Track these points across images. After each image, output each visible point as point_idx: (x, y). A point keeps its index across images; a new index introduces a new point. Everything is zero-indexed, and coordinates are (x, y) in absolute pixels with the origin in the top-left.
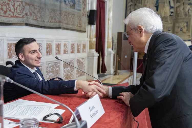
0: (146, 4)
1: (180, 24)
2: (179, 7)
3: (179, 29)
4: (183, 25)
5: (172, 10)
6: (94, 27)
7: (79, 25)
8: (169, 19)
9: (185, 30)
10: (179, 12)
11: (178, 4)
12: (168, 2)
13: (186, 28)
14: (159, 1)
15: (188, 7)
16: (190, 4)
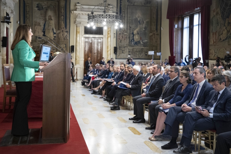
0: (36, 29)
1: (61, 45)
2: (59, 33)
3: (61, 49)
4: (63, 46)
5: (55, 35)
10: (60, 37)
11: (59, 31)
12: (52, 29)
13: (65, 48)
14: (45, 28)
15: (66, 33)
16: (67, 32)
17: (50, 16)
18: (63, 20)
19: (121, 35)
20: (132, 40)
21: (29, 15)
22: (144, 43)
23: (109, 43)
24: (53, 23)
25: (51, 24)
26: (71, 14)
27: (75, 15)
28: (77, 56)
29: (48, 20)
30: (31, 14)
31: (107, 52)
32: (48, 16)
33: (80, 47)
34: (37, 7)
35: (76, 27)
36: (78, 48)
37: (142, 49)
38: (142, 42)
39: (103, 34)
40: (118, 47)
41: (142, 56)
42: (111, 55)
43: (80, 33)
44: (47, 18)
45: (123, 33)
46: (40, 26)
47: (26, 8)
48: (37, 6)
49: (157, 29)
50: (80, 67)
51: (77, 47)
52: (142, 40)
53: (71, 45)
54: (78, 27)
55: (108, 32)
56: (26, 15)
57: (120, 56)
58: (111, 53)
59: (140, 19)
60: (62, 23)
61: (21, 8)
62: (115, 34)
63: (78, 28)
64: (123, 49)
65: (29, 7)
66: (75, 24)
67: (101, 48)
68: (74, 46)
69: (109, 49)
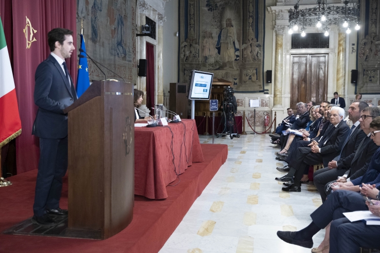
0: (205, 45)
1: (249, 71)
2: (245, 49)
3: (248, 77)
4: (251, 72)
5: (237, 53)
6: (144, 79)
7: (130, 78)
8: (234, 64)
9: (254, 78)
10: (246, 56)
11: (245, 45)
12: (232, 42)
13: (255, 75)
14: (221, 41)
15: (257, 49)
16: (259, 46)
17: (229, 20)
18: (252, 26)
21: (194, 21)
23: (341, 63)
24: (234, 31)
25: (230, 33)
26: (266, 12)
27: (274, 14)
28: (276, 89)
29: (225, 26)
30: (197, 19)
31: (338, 80)
32: (225, 20)
33: (284, 74)
34: (207, 5)
35: (276, 35)
36: (279, 75)
39: (328, 47)
40: (360, 70)
42: (344, 86)
43: (284, 47)
44: (224, 23)
45: (372, 42)
46: (212, 38)
47: (189, 9)
48: (206, 3)
51: (276, 72)
53: (265, 70)
54: (280, 36)
55: (339, 41)
56: (189, 22)
57: (364, 88)
58: (345, 83)
60: (251, 30)
61: (181, 10)
62: (353, 45)
63: (279, 39)
64: (373, 74)
65: (194, 6)
66: (274, 31)
67: (324, 73)
68: (271, 71)
69: (341, 75)
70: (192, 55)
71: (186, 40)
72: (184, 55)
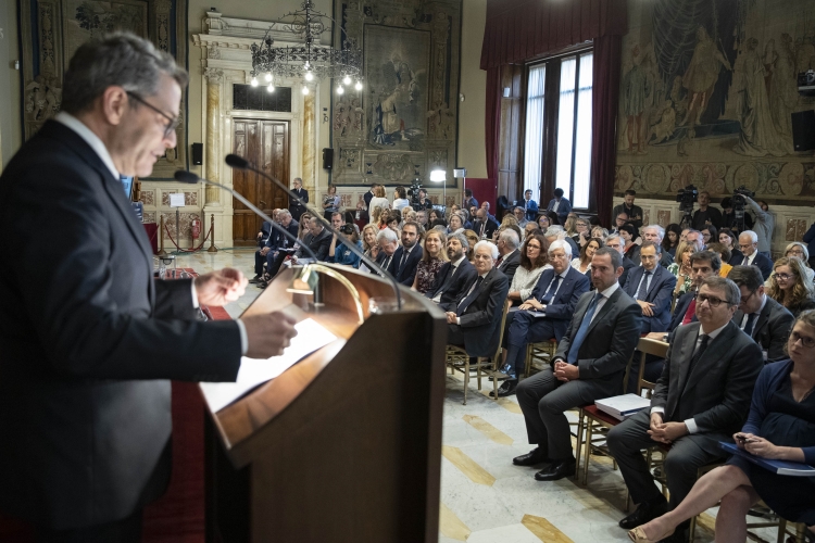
9: (171, 155)
19: (345, 115)
20: (376, 130)
22: (411, 139)
23: (310, 137)
26: (191, 44)
27: (203, 49)
28: (210, 174)
30: (58, 41)
31: (305, 163)
34: (78, 17)
35: (208, 84)
36: (213, 152)
37: (406, 155)
38: (406, 135)
39: (289, 110)
40: (336, 150)
41: (405, 178)
42: (314, 173)
43: (221, 105)
45: (350, 108)
47: (40, 19)
48: (76, 12)
49: (447, 99)
50: (220, 209)
51: (210, 147)
52: (407, 131)
53: (190, 143)
54: (215, 86)
55: (306, 104)
56: (41, 43)
57: (341, 177)
58: (314, 167)
59: (401, 68)
61: (23, 19)
62: (325, 109)
63: (214, 91)
64: (352, 156)
65: (52, 15)
66: (204, 77)
67: (284, 151)
68: (201, 145)
69: (309, 156)
70: (50, 107)
71: (36, 79)
72: (34, 108)
